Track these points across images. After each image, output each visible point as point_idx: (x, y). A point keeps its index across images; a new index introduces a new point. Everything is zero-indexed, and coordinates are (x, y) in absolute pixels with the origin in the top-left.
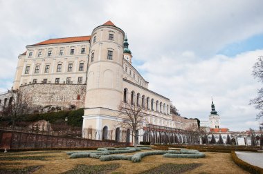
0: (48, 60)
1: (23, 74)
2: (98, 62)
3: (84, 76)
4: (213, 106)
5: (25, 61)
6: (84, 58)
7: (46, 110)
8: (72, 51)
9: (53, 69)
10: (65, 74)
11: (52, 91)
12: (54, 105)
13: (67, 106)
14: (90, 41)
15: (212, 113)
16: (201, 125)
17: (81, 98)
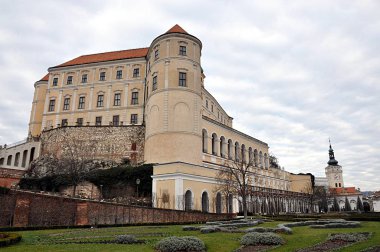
0: (83, 89)
1: (46, 111)
2: (164, 90)
3: (139, 112)
4: (331, 153)
5: (48, 91)
6: (139, 84)
7: (87, 168)
8: (119, 74)
9: (91, 103)
10: (110, 109)
11: (93, 138)
12: (98, 160)
13: (118, 161)
14: (146, 58)
15: (330, 163)
16: (316, 184)
17: (138, 147)
